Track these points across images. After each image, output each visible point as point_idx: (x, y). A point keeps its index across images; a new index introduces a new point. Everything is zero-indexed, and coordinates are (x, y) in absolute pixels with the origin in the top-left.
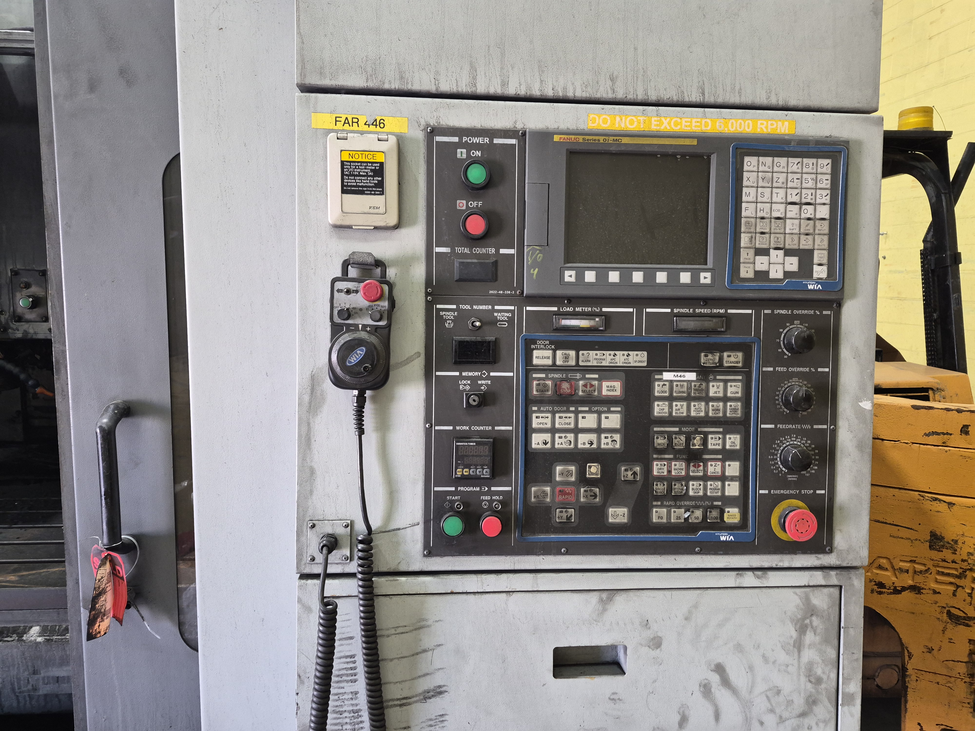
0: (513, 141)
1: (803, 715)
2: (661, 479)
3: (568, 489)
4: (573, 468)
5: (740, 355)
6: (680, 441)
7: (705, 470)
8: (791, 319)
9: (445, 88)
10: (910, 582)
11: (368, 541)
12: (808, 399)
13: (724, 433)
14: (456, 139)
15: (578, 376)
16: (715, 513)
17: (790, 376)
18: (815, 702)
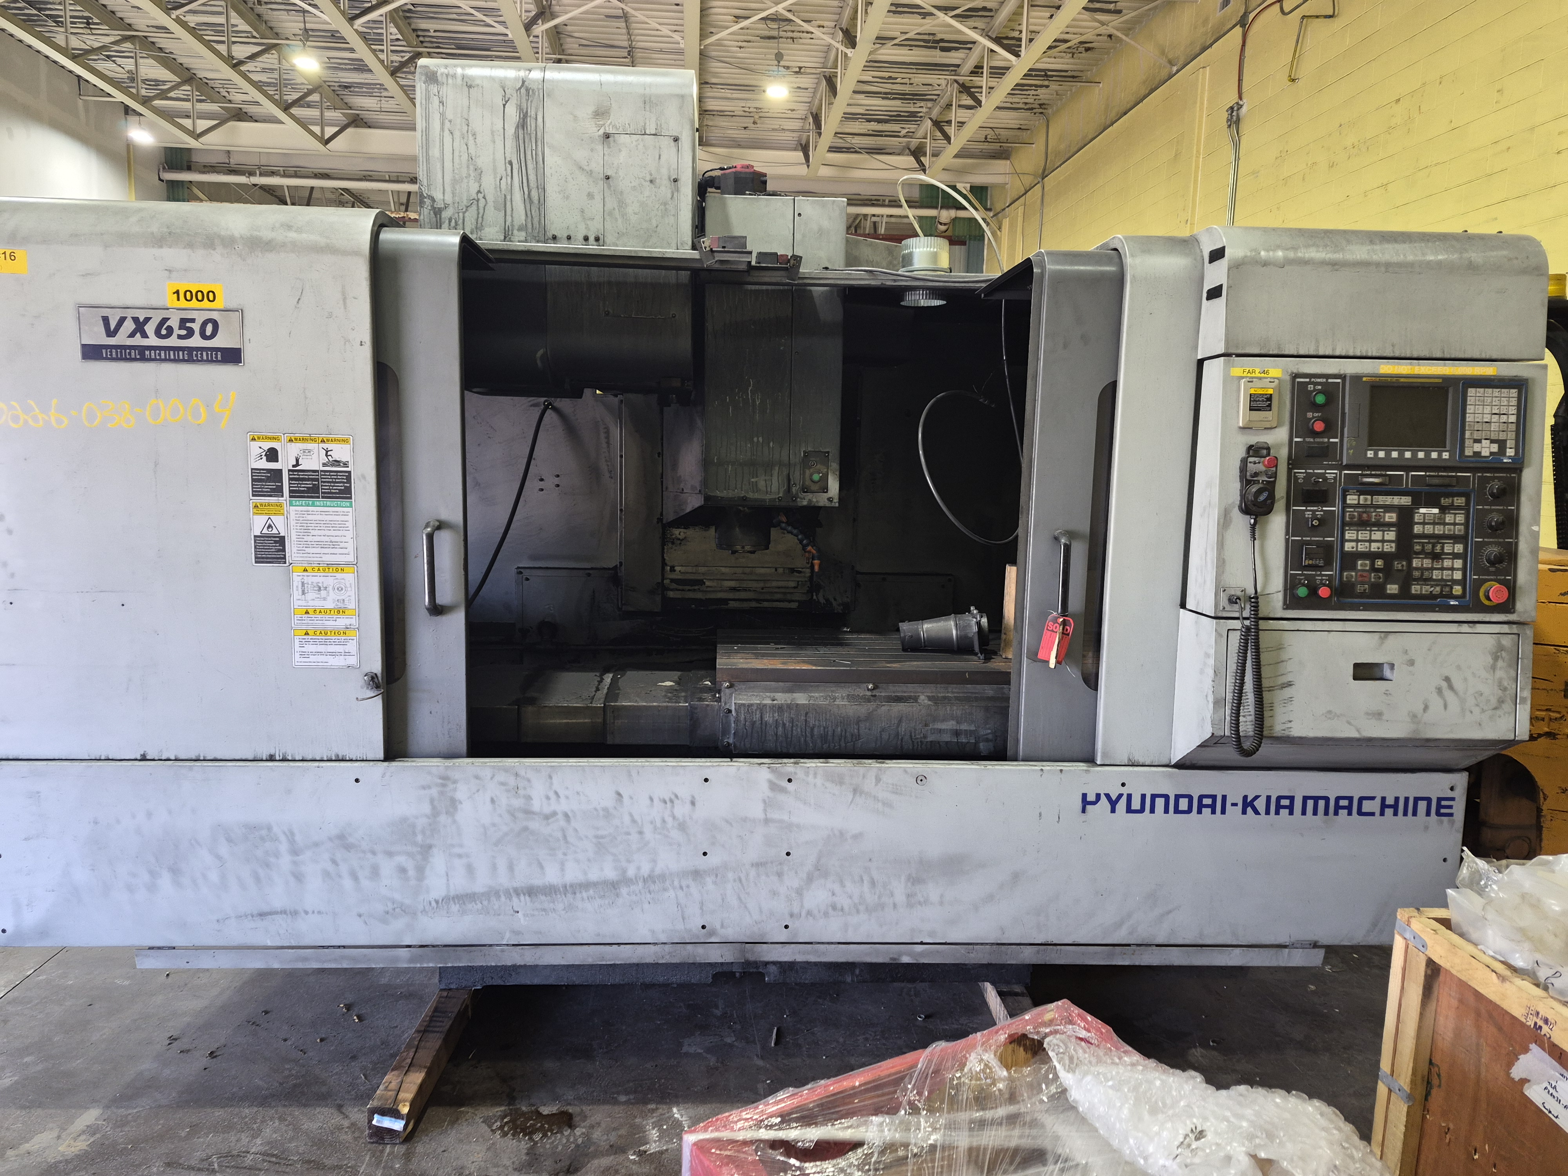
0: (1339, 381)
1: (1495, 709)
2: (1417, 569)
3: (1365, 574)
4: (1368, 562)
5: (1463, 499)
6: (1429, 547)
7: (1442, 564)
8: (1494, 478)
9: (1302, 352)
10: (1546, 729)
11: (1256, 598)
12: (1503, 523)
13: (1454, 544)
14: (1308, 380)
15: (1372, 510)
16: (1447, 589)
17: (1492, 511)
18: (1503, 702)
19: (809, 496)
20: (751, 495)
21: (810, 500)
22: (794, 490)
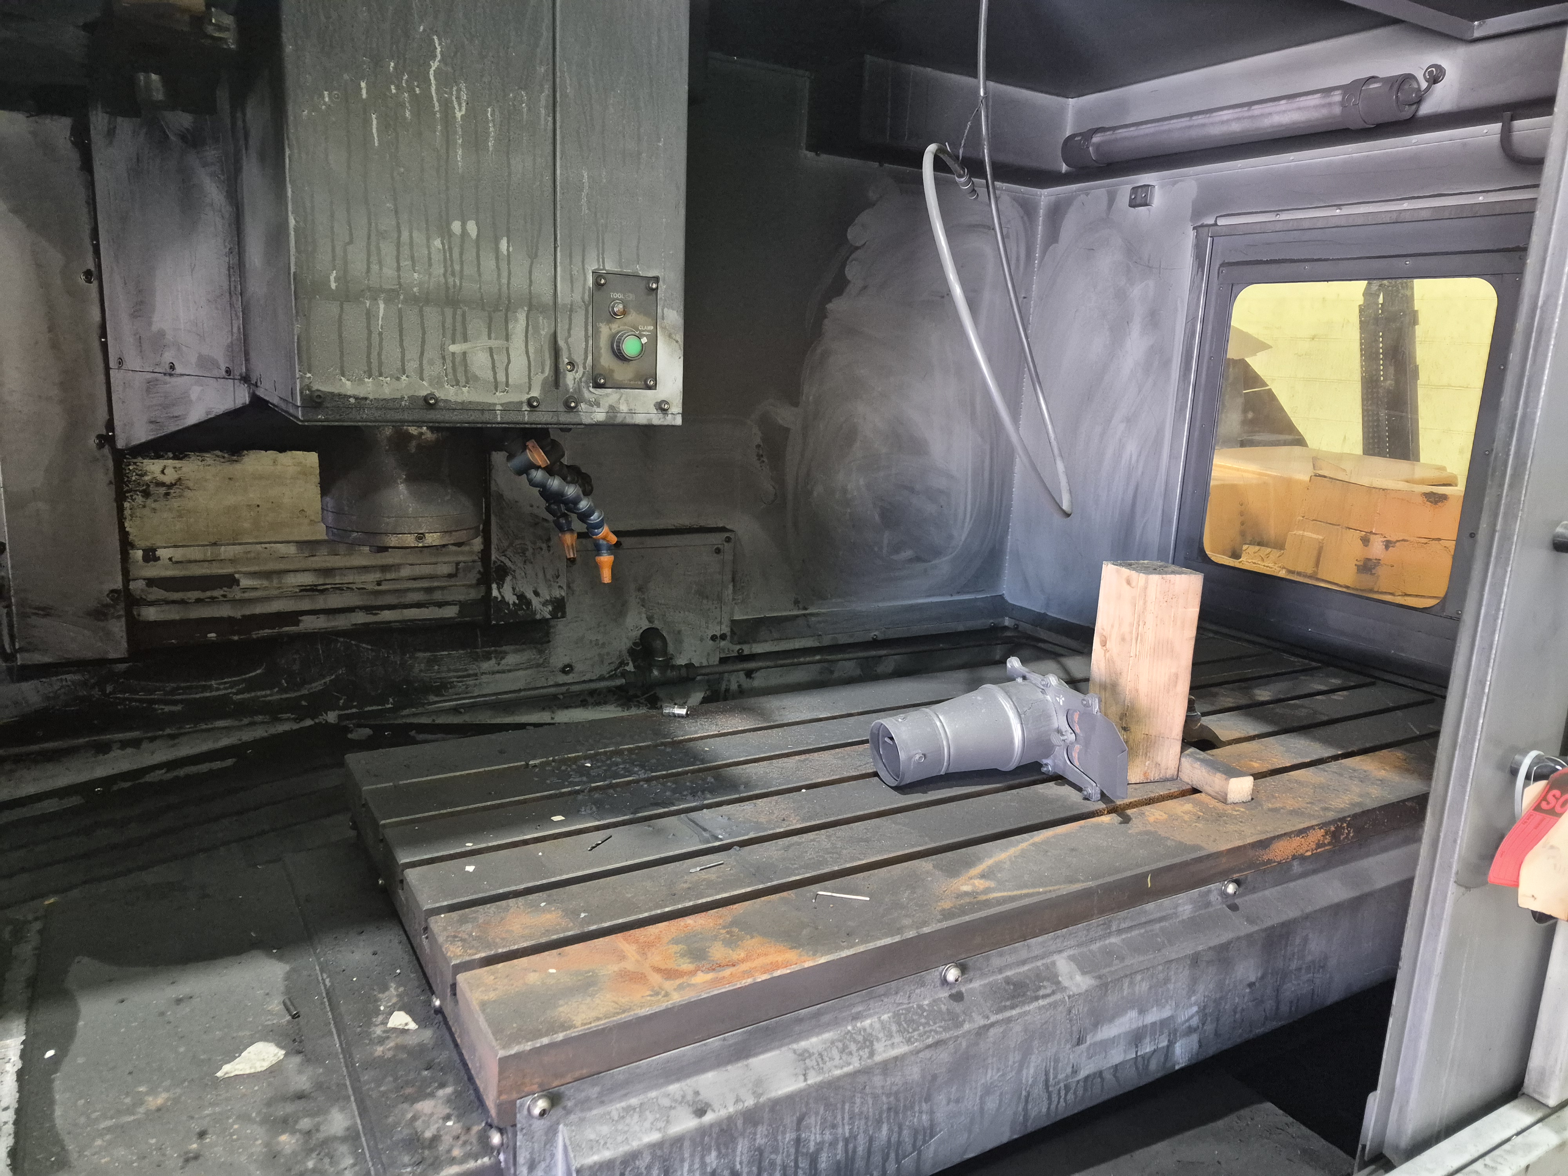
19: (609, 397)
20: (449, 393)
21: (612, 409)
22: (570, 379)
